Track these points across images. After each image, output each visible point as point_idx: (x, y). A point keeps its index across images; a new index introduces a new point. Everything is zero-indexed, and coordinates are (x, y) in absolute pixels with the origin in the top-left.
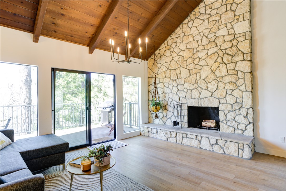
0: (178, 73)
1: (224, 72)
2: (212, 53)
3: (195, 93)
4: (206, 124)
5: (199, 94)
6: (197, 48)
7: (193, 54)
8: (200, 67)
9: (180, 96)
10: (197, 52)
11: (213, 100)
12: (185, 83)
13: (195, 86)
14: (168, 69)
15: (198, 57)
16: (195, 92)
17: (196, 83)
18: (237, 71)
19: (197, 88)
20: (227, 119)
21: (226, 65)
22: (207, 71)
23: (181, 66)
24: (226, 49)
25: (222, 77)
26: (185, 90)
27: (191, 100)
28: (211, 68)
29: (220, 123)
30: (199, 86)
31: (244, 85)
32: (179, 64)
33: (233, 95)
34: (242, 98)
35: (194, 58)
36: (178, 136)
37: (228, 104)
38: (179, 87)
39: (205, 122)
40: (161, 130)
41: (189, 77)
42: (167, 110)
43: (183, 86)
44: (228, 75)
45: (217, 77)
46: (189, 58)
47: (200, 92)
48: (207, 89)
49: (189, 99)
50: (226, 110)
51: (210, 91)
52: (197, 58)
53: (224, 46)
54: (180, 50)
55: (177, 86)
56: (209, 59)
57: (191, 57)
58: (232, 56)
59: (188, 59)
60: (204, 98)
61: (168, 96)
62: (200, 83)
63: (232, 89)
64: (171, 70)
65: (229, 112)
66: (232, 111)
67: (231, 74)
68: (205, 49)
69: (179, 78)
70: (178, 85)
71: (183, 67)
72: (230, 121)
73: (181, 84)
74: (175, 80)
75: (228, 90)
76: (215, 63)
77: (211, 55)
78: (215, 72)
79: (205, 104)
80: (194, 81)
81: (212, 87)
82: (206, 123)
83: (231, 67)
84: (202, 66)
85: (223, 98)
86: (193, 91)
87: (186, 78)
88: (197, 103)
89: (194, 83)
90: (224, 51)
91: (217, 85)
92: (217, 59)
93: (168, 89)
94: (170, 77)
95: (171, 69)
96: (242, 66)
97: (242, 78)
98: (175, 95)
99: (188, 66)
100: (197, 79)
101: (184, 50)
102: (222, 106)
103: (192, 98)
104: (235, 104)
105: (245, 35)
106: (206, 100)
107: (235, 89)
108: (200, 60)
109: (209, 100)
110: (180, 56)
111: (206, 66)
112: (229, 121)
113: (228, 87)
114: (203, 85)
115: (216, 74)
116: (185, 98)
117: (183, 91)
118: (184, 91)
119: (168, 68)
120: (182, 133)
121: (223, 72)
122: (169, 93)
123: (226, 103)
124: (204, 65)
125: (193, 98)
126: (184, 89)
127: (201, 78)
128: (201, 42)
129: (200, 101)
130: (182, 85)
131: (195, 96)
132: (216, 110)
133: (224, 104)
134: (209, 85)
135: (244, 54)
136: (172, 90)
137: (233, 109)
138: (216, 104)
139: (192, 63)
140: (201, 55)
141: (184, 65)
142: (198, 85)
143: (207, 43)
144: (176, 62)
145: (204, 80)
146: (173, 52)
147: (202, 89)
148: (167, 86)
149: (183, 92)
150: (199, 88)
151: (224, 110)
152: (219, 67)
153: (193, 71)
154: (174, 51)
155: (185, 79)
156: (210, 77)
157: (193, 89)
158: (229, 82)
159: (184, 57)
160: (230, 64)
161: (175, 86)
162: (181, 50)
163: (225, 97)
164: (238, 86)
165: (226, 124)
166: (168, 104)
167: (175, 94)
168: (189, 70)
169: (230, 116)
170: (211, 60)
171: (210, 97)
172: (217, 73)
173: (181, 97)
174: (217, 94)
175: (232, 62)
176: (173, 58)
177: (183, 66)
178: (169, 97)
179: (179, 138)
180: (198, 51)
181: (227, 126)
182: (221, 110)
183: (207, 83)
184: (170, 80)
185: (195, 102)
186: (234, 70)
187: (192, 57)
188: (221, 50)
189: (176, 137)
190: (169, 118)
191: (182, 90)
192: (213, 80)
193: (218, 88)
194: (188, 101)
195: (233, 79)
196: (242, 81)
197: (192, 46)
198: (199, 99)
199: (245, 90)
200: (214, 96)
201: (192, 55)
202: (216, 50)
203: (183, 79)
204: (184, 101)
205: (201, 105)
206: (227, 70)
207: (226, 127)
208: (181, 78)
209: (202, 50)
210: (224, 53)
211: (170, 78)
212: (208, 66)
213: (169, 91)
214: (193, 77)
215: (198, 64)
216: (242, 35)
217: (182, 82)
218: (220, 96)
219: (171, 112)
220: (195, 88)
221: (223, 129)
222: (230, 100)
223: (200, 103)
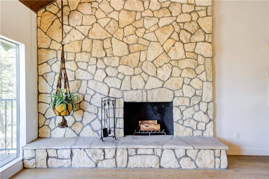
0: (108, 47)
1: (181, 54)
2: (165, 24)
3: (138, 82)
4: (147, 128)
5: (144, 83)
6: (141, 12)
7: (135, 20)
8: (147, 43)
9: (110, 86)
10: (141, 19)
11: (164, 92)
12: (119, 65)
13: (138, 70)
14: (87, 37)
15: (144, 27)
16: (138, 79)
17: (139, 66)
18: (197, 54)
19: (140, 74)
20: (184, 119)
21: (184, 44)
22: (157, 50)
23: (113, 37)
24: (184, 23)
25: (178, 61)
26: (120, 76)
27: (130, 92)
28: (162, 46)
29: (174, 124)
30: (143, 71)
31: (204, 73)
32: (110, 32)
33: (191, 86)
34: (202, 89)
35: (137, 27)
36: (120, 156)
37: (186, 97)
38: (108, 70)
39: (145, 125)
40: (83, 150)
41: (127, 55)
42: (83, 110)
43: (117, 69)
44: (186, 58)
45: (171, 60)
46: (129, 25)
47: (146, 80)
48: (156, 76)
49: (127, 91)
50: (183, 106)
51: (160, 80)
52: (141, 28)
53: (183, 18)
54: (112, 10)
55: (104, 69)
56: (161, 33)
57: (131, 24)
58: (192, 35)
59: (127, 27)
60: (152, 89)
61: (86, 86)
62: (146, 66)
63: (190, 77)
64: (92, 40)
65: (186, 108)
66: (190, 107)
67: (189, 58)
68: (154, 16)
69: (108, 55)
70: (107, 66)
71: (116, 38)
72: (188, 120)
73: (113, 66)
74: (102, 59)
75: (186, 79)
76: (169, 40)
77: (163, 27)
78: (168, 53)
79: (153, 98)
80: (135, 62)
81: (164, 73)
82: (147, 126)
83: (189, 47)
84: (150, 41)
85: (179, 90)
86: (134, 78)
87: (122, 57)
88: (141, 97)
89: (137, 66)
90: (181, 25)
91: (171, 71)
92: (172, 34)
93: (86, 72)
94: (90, 53)
95: (93, 38)
96: (203, 49)
97: (202, 63)
98: (100, 84)
99: (126, 37)
100: (141, 60)
101: (119, 11)
102: (177, 100)
103: (132, 89)
104: (193, 98)
105: (207, 10)
106: (155, 92)
107: (194, 78)
108: (147, 32)
109: (160, 92)
110: (112, 19)
111: (156, 43)
112: (185, 120)
113: (186, 75)
114: (151, 70)
115: (170, 56)
116: (119, 89)
117: (115, 77)
118: (117, 77)
119: (85, 36)
120: (127, 149)
121: (179, 54)
122: (88, 81)
123: (183, 97)
124: (153, 40)
125: (134, 90)
126: (117, 75)
127: (148, 59)
128: (148, 5)
129: (145, 94)
130: (114, 67)
131: (138, 86)
132: (156, 106)
133: (179, 98)
134: (159, 71)
135: (206, 33)
136: (94, 76)
137: (191, 104)
138: (170, 98)
139: (133, 35)
140: (149, 24)
141: (119, 35)
142: (142, 69)
143: (158, 9)
144: (104, 28)
145: (152, 62)
146: (97, 9)
147: (149, 76)
148: (85, 68)
149: (116, 79)
150: (143, 74)
151: (180, 106)
152: (173, 46)
153: (135, 48)
154: (99, 7)
155: (120, 57)
156: (160, 59)
157: (134, 75)
158: (186, 68)
159: (118, 22)
160: (190, 44)
161: (101, 69)
162: (114, 10)
163: (182, 88)
164: (198, 75)
165: (183, 125)
166: (85, 99)
167: (100, 82)
168: (127, 44)
169: (187, 114)
170: (163, 34)
171: (160, 88)
172: (172, 54)
173: (112, 87)
174: (172, 84)
175: (191, 42)
176: (97, 20)
177: (117, 36)
178: (88, 87)
179: (121, 157)
180: (144, 17)
181: (184, 127)
182: (176, 107)
183: (156, 67)
184: (91, 57)
185: (136, 95)
186: (194, 52)
187: (133, 24)
188: (178, 23)
189: (115, 157)
190: (87, 125)
191: (114, 75)
192: (166, 64)
193: (172, 75)
194: (125, 94)
195: (192, 65)
196: (202, 68)
197: (133, 7)
198: (144, 90)
199: (205, 80)
200: (166, 87)
201: (134, 22)
202: (170, 22)
203: (118, 59)
204: (118, 94)
205: (147, 99)
206: (185, 52)
207: (183, 129)
208: (113, 56)
209: (150, 17)
210: (182, 27)
211: (91, 55)
212: (159, 42)
213: (89, 77)
214: (134, 57)
215: (142, 38)
216: (203, 8)
217: (116, 62)
218: (174, 87)
219: (92, 113)
220: (137, 74)
221: (178, 132)
222: (188, 92)
223: (145, 97)
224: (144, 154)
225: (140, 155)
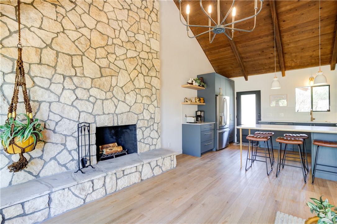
0: (78, 65)
2: (132, 56)
3: (109, 107)
4: (111, 151)
5: (115, 107)
6: (113, 39)
7: (107, 45)
8: (118, 70)
9: (81, 110)
10: (112, 45)
11: (131, 116)
12: (92, 87)
13: (109, 95)
14: (49, 46)
15: (115, 53)
16: (110, 104)
17: (111, 91)
18: (152, 86)
19: (111, 99)
20: (144, 138)
21: (144, 76)
22: (126, 78)
23: (84, 55)
24: (144, 59)
25: (140, 89)
26: (92, 99)
27: (102, 116)
28: (129, 75)
29: (138, 143)
30: (114, 96)
31: (156, 101)
32: (81, 49)
33: (148, 111)
34: (155, 113)
35: (109, 52)
37: (145, 120)
38: (78, 91)
40: (66, 190)
41: (99, 78)
42: (44, 141)
43: (89, 91)
44: (145, 88)
45: (135, 88)
46: (101, 47)
47: (116, 104)
48: (124, 101)
49: (99, 115)
50: (143, 127)
51: (128, 105)
52: (112, 54)
53: (143, 55)
54: (83, 25)
55: (74, 91)
56: (128, 63)
57: (103, 47)
58: (149, 70)
59: (99, 49)
60: (122, 113)
61: (48, 110)
62: (117, 91)
63: (148, 103)
64: (58, 53)
65: (146, 129)
66: (148, 127)
67: (147, 88)
68: (123, 46)
69: (78, 74)
70: (77, 87)
71: (88, 57)
72: (147, 138)
73: (85, 87)
74: (70, 77)
75: (145, 105)
76: (134, 70)
77: (130, 58)
78: (133, 81)
79: (123, 122)
80: (107, 87)
81: (130, 99)
82: (111, 150)
83: (148, 79)
84: (120, 69)
85: (141, 114)
86: (105, 102)
87: (94, 79)
88: (112, 121)
89: (108, 90)
90: (143, 60)
91: (136, 97)
92: (136, 66)
93: (48, 92)
94: (55, 67)
95: (59, 50)
96: (155, 82)
97: (155, 93)
98: (68, 108)
99: (98, 59)
100: (112, 85)
101: (91, 30)
102: (140, 122)
103: (104, 114)
104: (150, 120)
105: (157, 54)
106: (124, 116)
107: (150, 104)
108: (117, 59)
109: (127, 115)
110: (83, 35)
111: (125, 71)
112: (145, 138)
113: (145, 101)
114: (120, 96)
115: (135, 85)
116: (91, 114)
117: (86, 100)
118: (88, 100)
119: (47, 45)
120: (115, 173)
121: (141, 84)
122: (50, 103)
123: (144, 119)
124: (122, 68)
125: (106, 114)
126: (89, 98)
127: (118, 84)
128: (119, 34)
129: (115, 118)
130: (85, 89)
131: (110, 110)
133: (141, 121)
134: (127, 97)
135: (157, 71)
136: (59, 97)
137: (149, 125)
138: (135, 121)
139: (105, 58)
140: (120, 52)
141: (91, 55)
142: (113, 94)
143: (127, 41)
144: (74, 42)
145: (122, 88)
146: (64, 17)
147: (119, 101)
148: (46, 86)
149: (87, 102)
150: (114, 99)
151: (142, 127)
152: (137, 76)
153: (107, 72)
154: (66, 16)
155: (92, 79)
156: (128, 86)
157: (106, 99)
158: (146, 96)
159: (90, 40)
161: (69, 89)
162: (85, 26)
163: (142, 113)
164: (152, 102)
165: (144, 143)
166: (47, 127)
167: (68, 105)
168: (99, 66)
169: (146, 133)
170: (130, 64)
171: (128, 112)
172: (136, 82)
173: (83, 111)
174: (137, 108)
175: (148, 76)
176: (64, 29)
177: (89, 55)
178: (50, 111)
179: (111, 183)
180: (115, 44)
181: (145, 144)
182: (139, 128)
183: (125, 93)
184: (55, 73)
185: (109, 119)
186: (150, 84)
187: (105, 48)
188: (140, 58)
189: (104, 185)
190: (51, 160)
191: (86, 97)
192: (132, 91)
193: (136, 101)
194: (97, 118)
195: (149, 93)
196: (154, 96)
197: (105, 30)
198: (115, 115)
199: (156, 106)
200: (132, 111)
201: (106, 46)
202: (136, 55)
203: (89, 81)
204: (90, 120)
205: (118, 123)
206: (145, 83)
207: (144, 146)
208: (84, 76)
209: (120, 46)
210: (143, 62)
211: (56, 70)
212: (126, 70)
213: (53, 98)
214: (106, 81)
215: (113, 63)
216: (155, 52)
217: (88, 83)
218: (138, 111)
219: (57, 144)
220: (109, 98)
221: (141, 149)
222: (147, 116)
223: (116, 121)
224: (130, 173)
225: (127, 175)
